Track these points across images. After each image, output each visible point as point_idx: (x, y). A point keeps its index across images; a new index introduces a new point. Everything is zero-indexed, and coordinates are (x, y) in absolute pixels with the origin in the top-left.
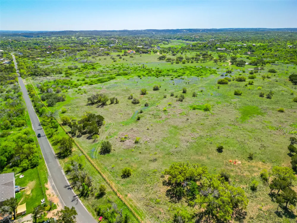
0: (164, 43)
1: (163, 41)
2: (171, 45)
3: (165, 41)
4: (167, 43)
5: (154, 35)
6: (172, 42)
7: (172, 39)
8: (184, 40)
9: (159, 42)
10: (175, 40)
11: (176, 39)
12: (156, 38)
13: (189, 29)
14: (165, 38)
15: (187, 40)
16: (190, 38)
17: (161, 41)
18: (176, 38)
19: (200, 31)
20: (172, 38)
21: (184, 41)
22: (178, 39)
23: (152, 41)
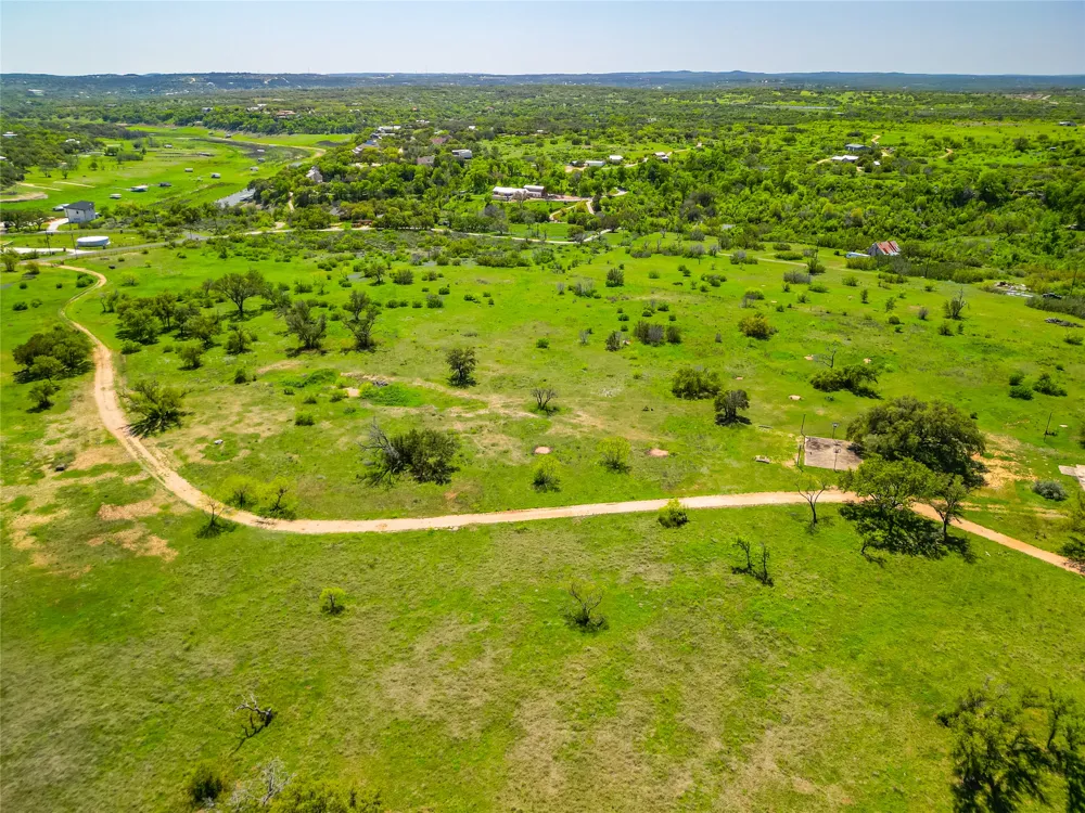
0: (111, 152)
1: (103, 134)
2: (164, 159)
3: (112, 136)
4: (128, 146)
5: (38, 100)
6: (158, 139)
7: (147, 123)
8: (219, 126)
9: (76, 146)
10: (169, 127)
11: (171, 121)
12: (55, 119)
13: (213, 74)
14: (105, 119)
15: (234, 127)
16: (251, 117)
17: (86, 136)
18: (169, 116)
19: (261, 82)
20: (147, 118)
21: (221, 134)
22: (183, 122)
23: (25, 144)
